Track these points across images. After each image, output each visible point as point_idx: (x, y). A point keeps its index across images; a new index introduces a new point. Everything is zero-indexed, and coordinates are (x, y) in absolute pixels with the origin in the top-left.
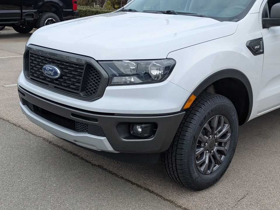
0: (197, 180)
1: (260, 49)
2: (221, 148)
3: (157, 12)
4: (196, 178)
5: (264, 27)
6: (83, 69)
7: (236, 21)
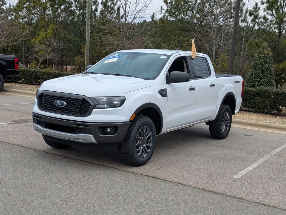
0: (136, 159)
1: (165, 94)
2: (148, 145)
3: (110, 74)
4: (136, 158)
5: (167, 83)
6: (80, 102)
7: (153, 80)
